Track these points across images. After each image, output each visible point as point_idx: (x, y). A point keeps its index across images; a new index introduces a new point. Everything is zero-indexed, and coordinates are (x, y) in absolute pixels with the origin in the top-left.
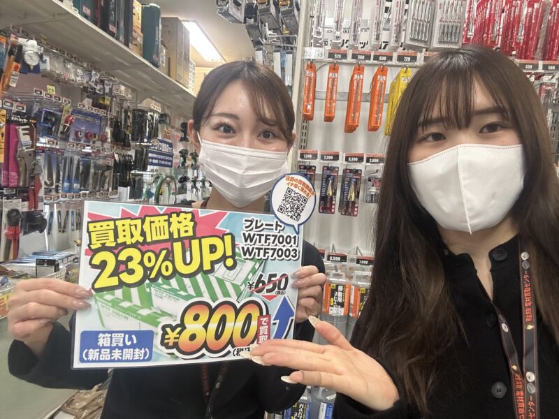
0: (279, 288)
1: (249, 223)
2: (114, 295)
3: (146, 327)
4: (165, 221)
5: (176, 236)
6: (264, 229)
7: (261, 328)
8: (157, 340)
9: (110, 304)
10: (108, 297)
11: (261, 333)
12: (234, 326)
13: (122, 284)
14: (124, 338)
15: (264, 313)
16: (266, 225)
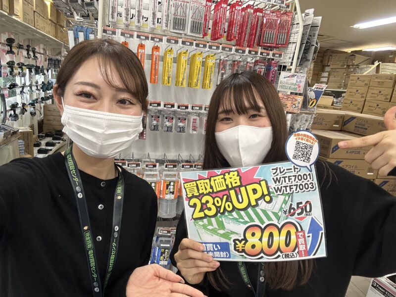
0: (306, 211)
1: (275, 171)
2: (203, 222)
3: (224, 240)
4: (222, 178)
5: (230, 187)
6: (286, 172)
7: (299, 240)
8: (232, 248)
9: (202, 227)
10: (201, 223)
11: (300, 243)
12: (279, 239)
13: (206, 216)
14: (213, 247)
15: (300, 230)
16: (287, 170)
